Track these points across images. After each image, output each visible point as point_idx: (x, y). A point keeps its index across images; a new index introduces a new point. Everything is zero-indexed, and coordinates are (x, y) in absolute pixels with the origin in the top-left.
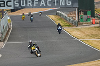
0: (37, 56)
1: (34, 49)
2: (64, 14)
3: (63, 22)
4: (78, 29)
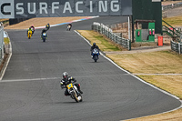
1: (71, 89)
3: (105, 43)
4: (132, 56)
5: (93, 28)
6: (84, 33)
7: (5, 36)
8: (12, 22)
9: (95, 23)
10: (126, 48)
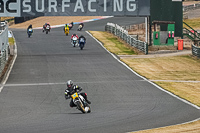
2: (121, 29)
3: (119, 45)
4: (149, 60)
5: (107, 29)
6: (97, 35)
7: (10, 36)
9: (108, 24)
10: (142, 52)
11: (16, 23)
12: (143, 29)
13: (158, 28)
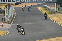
0: (22, 34)
2: (48, 7)
3: (47, 12)
4: (56, 16)
5: (43, 7)
6: (40, 8)
7: (13, 9)
8: (16, 4)
9: (44, 5)
10: (54, 14)
11: (15, 5)
12: (55, 7)
13: (59, 6)
